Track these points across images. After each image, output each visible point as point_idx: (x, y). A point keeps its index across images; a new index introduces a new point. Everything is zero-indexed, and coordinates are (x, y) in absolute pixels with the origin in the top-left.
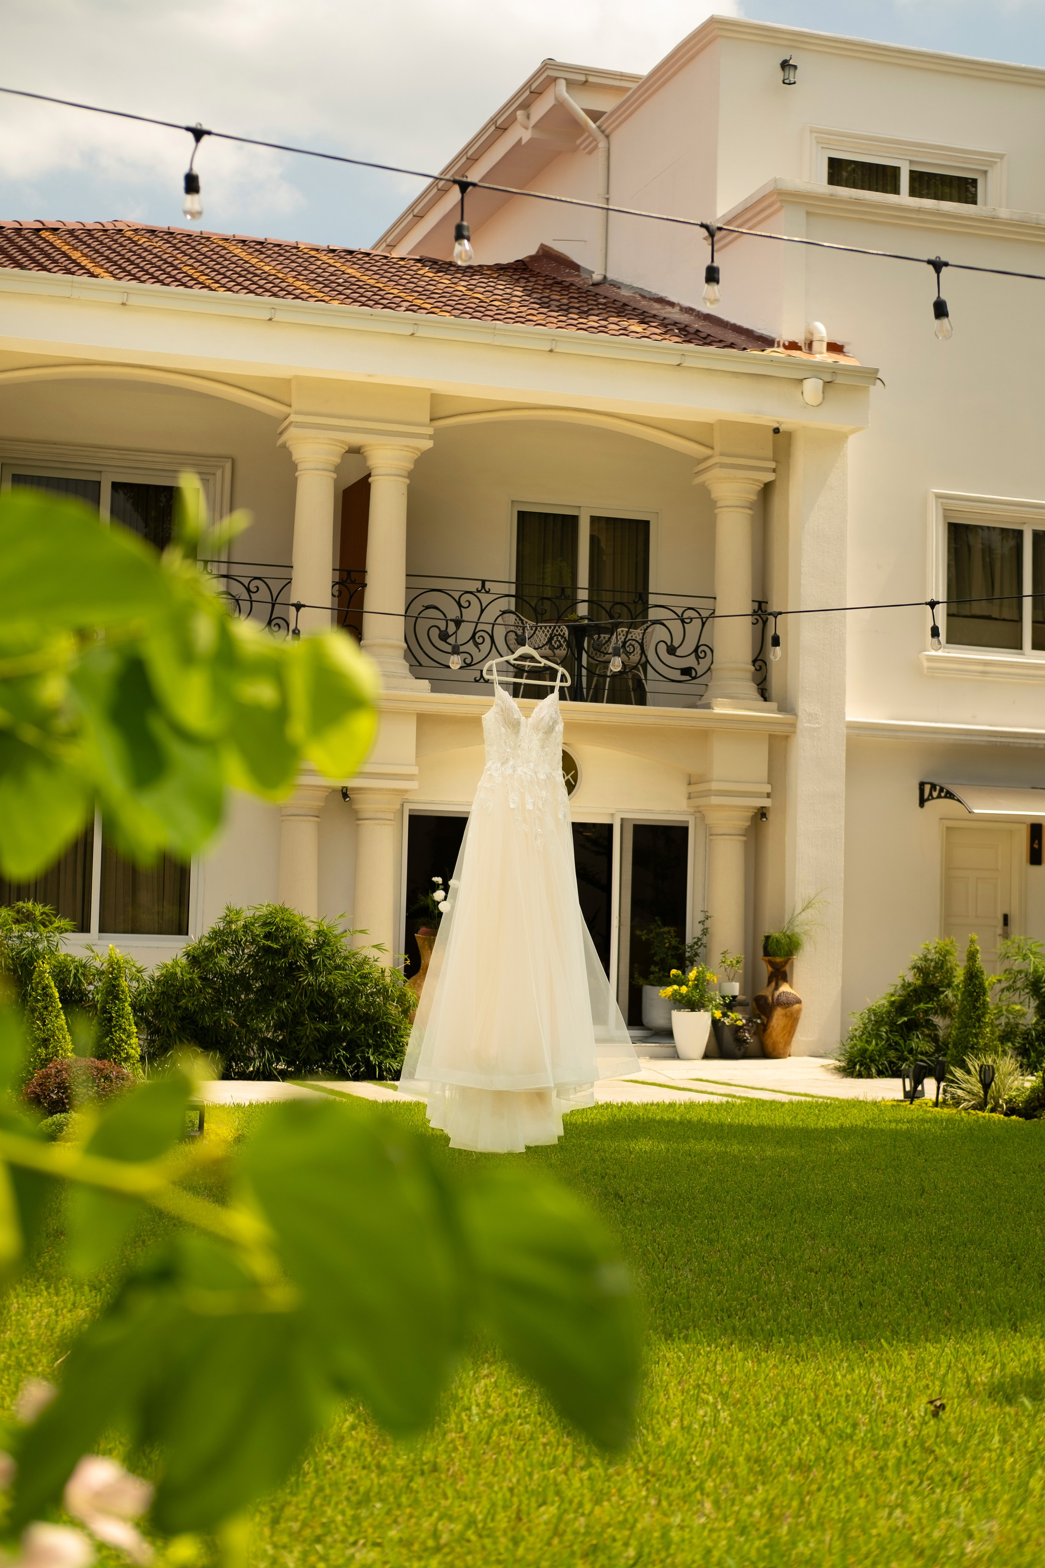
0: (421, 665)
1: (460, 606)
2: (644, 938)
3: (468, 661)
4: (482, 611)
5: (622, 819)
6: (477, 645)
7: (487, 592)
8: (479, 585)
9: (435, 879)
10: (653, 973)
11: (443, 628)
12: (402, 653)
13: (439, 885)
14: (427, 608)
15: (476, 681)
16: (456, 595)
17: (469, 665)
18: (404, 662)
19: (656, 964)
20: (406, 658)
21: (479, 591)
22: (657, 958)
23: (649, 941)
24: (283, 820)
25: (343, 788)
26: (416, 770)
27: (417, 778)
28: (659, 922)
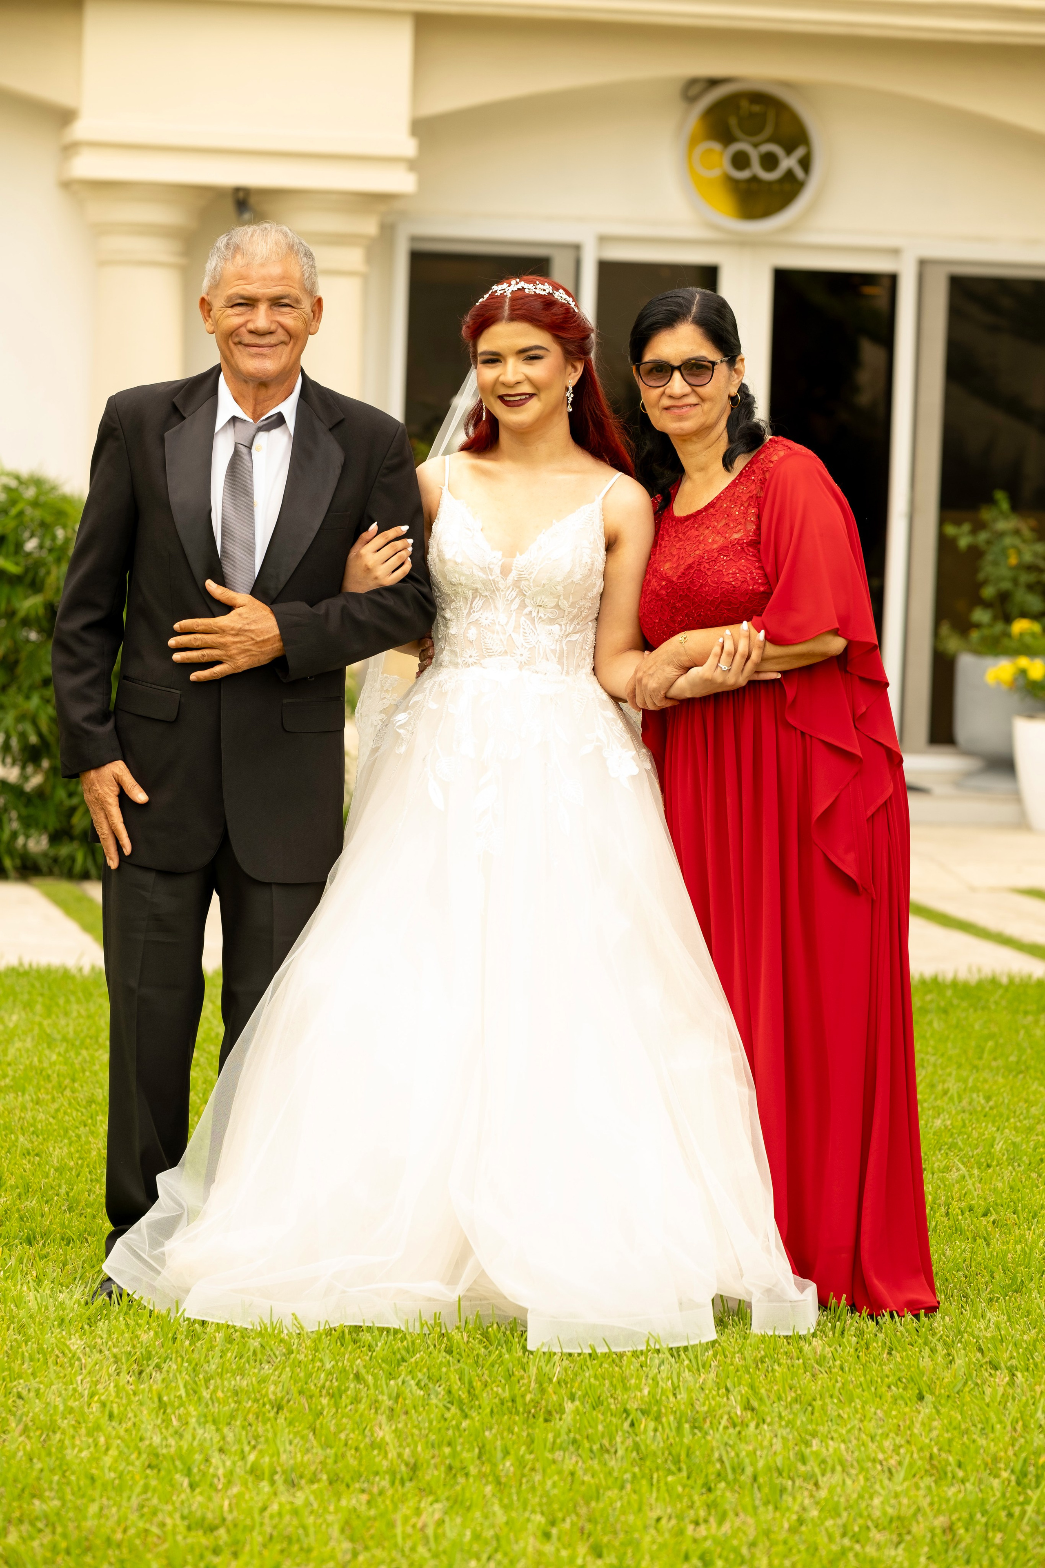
2: (964, 542)
5: (923, 264)
10: (978, 626)
19: (987, 605)
22: (988, 592)
23: (975, 554)
24: (103, 264)
25: (237, 190)
26: (409, 147)
27: (412, 165)
28: (1005, 505)
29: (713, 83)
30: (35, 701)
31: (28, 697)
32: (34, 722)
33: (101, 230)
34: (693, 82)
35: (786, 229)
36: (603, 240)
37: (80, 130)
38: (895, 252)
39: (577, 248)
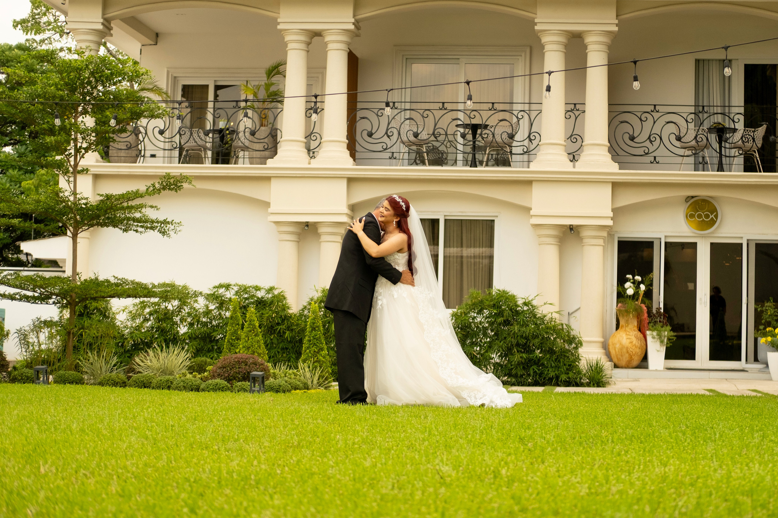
0: (618, 155)
1: (641, 120)
2: (759, 310)
3: (646, 152)
4: (654, 122)
5: (748, 240)
6: (651, 142)
7: (657, 112)
8: (652, 108)
9: (628, 276)
10: (761, 330)
11: (631, 133)
12: (607, 148)
13: (630, 280)
14: (622, 122)
15: (651, 163)
16: (639, 114)
17: (647, 154)
18: (608, 154)
19: (762, 325)
20: (609, 151)
21: (652, 111)
22: (763, 321)
23: (762, 312)
24: (540, 245)
25: (570, 225)
26: (611, 214)
27: (612, 219)
28: (772, 301)
29: (693, 197)
30: (502, 342)
31: (500, 342)
32: (502, 348)
33: (540, 236)
34: (689, 197)
35: (712, 233)
36: (665, 236)
37: (532, 212)
38: (742, 238)
39: (660, 239)
